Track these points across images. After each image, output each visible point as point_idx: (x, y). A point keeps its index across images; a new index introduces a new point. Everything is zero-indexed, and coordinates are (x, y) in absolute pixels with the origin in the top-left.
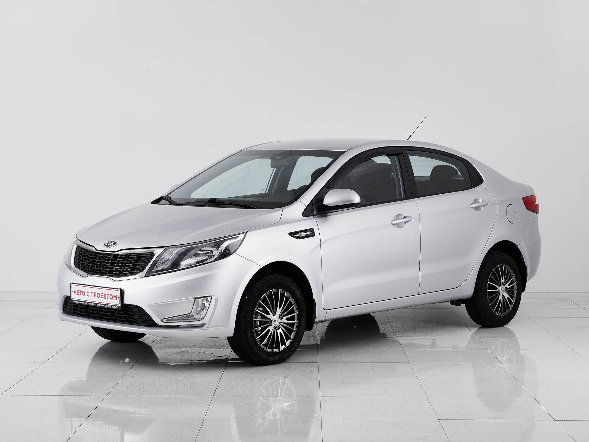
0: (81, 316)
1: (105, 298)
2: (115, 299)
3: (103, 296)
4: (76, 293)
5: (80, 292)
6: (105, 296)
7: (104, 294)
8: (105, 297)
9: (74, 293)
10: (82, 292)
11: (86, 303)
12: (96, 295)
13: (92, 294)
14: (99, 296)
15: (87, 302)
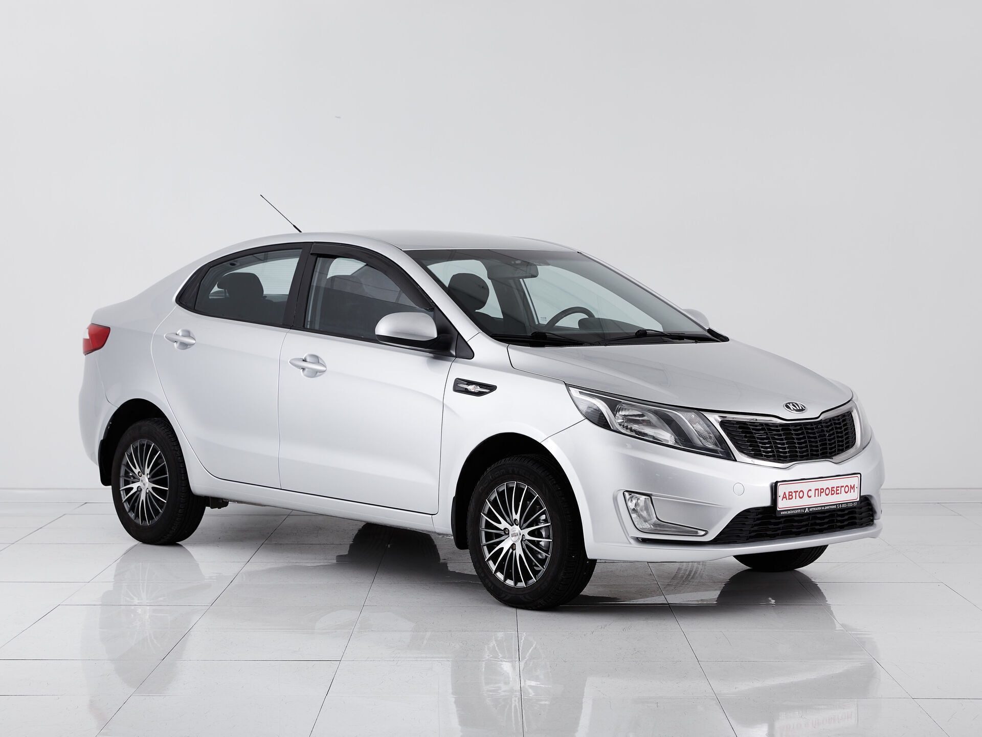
0: (796, 535)
1: (837, 494)
2: (852, 491)
3: (834, 491)
4: (786, 497)
5: (794, 494)
6: (838, 490)
7: (837, 487)
8: (838, 492)
9: (783, 498)
10: (798, 493)
11: (807, 510)
12: (823, 492)
13: (817, 491)
14: (827, 493)
15: (809, 508)
